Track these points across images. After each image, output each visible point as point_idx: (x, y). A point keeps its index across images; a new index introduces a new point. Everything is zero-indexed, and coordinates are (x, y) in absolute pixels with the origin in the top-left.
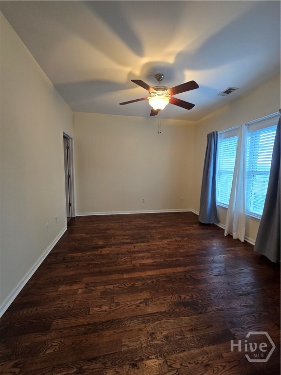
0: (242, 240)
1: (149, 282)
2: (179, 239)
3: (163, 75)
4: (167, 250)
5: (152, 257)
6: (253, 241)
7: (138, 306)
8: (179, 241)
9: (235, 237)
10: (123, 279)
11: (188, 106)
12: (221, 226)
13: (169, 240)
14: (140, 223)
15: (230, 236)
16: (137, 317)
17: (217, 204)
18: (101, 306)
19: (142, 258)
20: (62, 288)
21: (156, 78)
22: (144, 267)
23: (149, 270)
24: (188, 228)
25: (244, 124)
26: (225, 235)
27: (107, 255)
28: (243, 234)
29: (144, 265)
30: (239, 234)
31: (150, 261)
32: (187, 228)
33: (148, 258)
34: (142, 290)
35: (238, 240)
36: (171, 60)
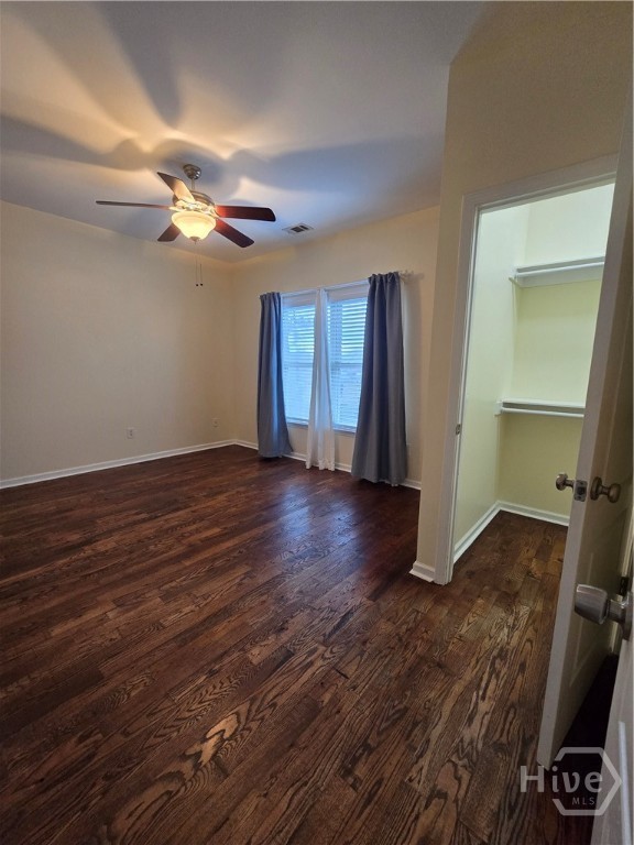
0: (332, 469)
1: (235, 554)
2: (242, 489)
3: (199, 170)
4: (234, 509)
5: (216, 523)
6: (347, 467)
7: (240, 584)
8: (244, 492)
9: (321, 467)
10: (186, 568)
11: (243, 241)
12: (297, 456)
13: (227, 494)
14: (143, 481)
15: (314, 468)
16: (248, 594)
17: (288, 420)
18: (178, 611)
19: (198, 531)
20: (57, 631)
21: (186, 171)
22: (210, 542)
23: (223, 541)
24: (247, 470)
25: (322, 290)
26: (308, 467)
27: (115, 549)
28: (333, 460)
29: (207, 539)
30: (326, 463)
31: (217, 530)
32: (243, 471)
33: (207, 528)
34: (232, 567)
35: (326, 469)
36: (225, 155)
